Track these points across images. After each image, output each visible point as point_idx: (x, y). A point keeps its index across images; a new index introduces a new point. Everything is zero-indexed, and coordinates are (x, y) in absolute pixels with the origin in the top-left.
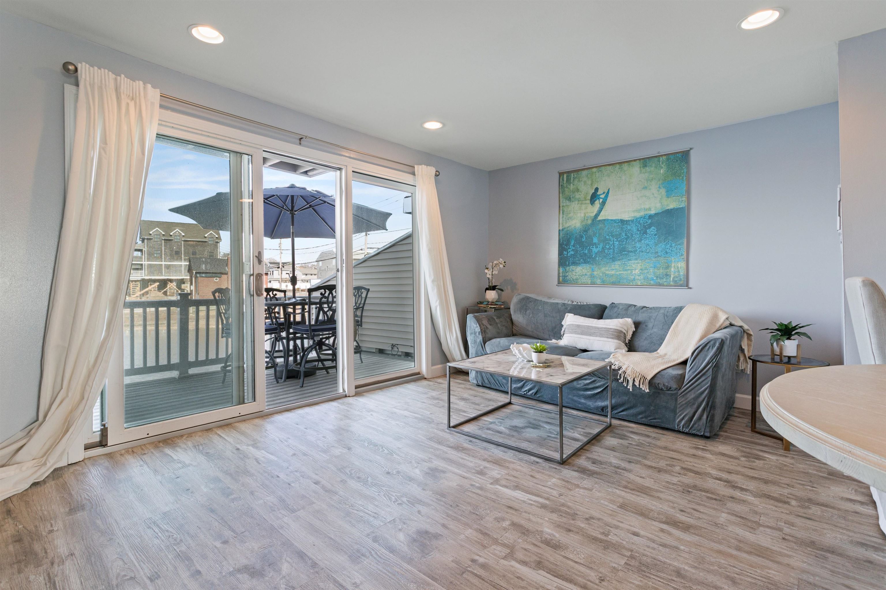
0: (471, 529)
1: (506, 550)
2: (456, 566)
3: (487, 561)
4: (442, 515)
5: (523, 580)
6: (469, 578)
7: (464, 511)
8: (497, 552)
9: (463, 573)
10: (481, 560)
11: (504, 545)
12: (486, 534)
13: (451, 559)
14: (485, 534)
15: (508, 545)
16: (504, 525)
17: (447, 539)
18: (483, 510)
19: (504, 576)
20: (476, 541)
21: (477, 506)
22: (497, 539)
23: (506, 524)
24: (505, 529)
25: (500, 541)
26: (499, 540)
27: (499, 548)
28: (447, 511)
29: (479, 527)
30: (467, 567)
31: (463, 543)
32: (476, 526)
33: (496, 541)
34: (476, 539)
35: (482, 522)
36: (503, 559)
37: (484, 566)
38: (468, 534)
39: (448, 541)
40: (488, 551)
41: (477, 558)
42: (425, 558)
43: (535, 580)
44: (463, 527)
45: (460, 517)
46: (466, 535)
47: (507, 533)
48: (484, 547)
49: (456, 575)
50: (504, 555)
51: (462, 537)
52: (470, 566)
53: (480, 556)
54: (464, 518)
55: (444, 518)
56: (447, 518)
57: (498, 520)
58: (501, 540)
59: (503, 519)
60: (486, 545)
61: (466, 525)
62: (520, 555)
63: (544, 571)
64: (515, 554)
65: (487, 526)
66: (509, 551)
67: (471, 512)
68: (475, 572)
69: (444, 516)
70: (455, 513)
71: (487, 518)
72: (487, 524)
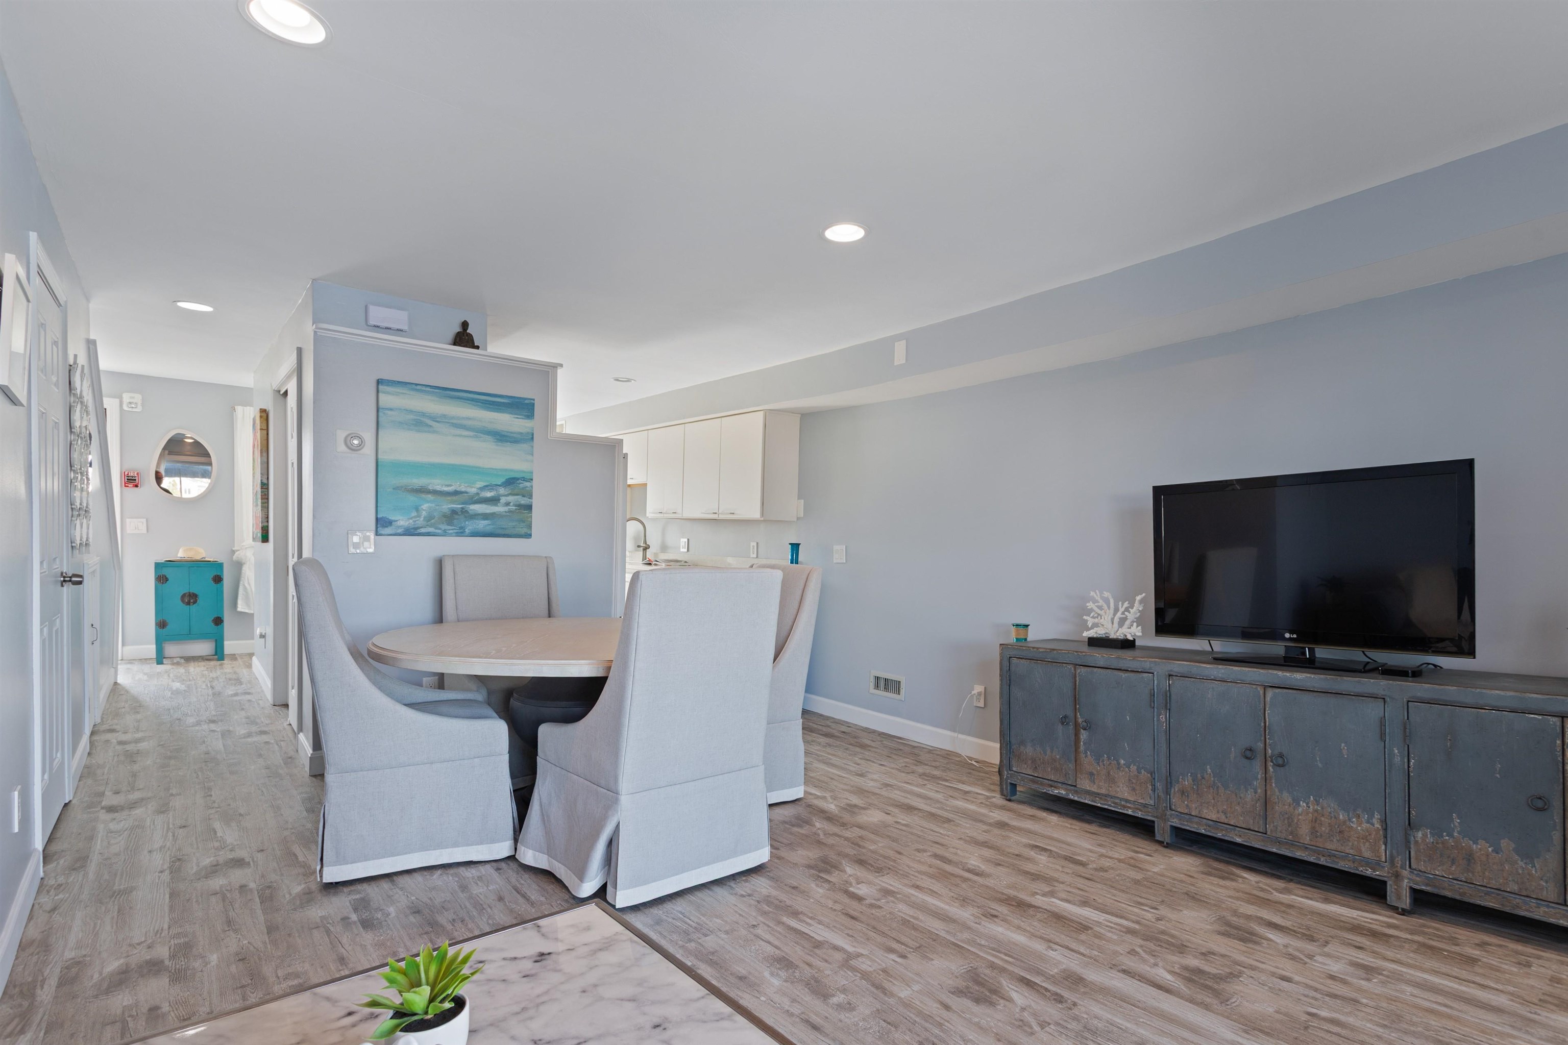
0: (900, 998)
1: (854, 964)
2: (927, 954)
3: (886, 955)
4: (952, 1027)
5: (848, 935)
6: (912, 942)
7: (910, 1030)
8: (869, 963)
9: (919, 947)
10: (893, 956)
11: (854, 969)
12: (877, 988)
13: (934, 962)
14: (879, 987)
15: (848, 969)
16: (843, 996)
17: (940, 987)
18: (870, 1028)
19: (868, 939)
20: (895, 978)
21: (880, 1038)
22: (862, 978)
23: (839, 998)
24: (844, 990)
25: (859, 975)
26: (860, 977)
27: (864, 967)
28: (941, 1034)
29: (887, 999)
30: (914, 952)
31: (916, 978)
32: (892, 1001)
33: (865, 975)
34: (895, 982)
35: (878, 1006)
36: (862, 955)
37: (891, 950)
38: (907, 990)
39: (939, 984)
40: (879, 964)
41: (899, 960)
42: (971, 967)
43: (833, 933)
44: (913, 1001)
45: (917, 1019)
46: (909, 989)
47: (843, 984)
48: (884, 971)
49: (928, 946)
50: (859, 959)
51: (916, 987)
52: (910, 952)
53: (894, 960)
54: (911, 1018)
55: (948, 1022)
56: (942, 1021)
57: (849, 1007)
58: (856, 976)
59: (840, 1007)
60: (881, 972)
61: (907, 1005)
62: (838, 956)
63: (816, 939)
64: (844, 958)
65: (871, 999)
66: (850, 962)
67: (896, 1027)
68: (903, 946)
69: (948, 1025)
70: (926, 1030)
71: (867, 1012)
72: (870, 1002)
